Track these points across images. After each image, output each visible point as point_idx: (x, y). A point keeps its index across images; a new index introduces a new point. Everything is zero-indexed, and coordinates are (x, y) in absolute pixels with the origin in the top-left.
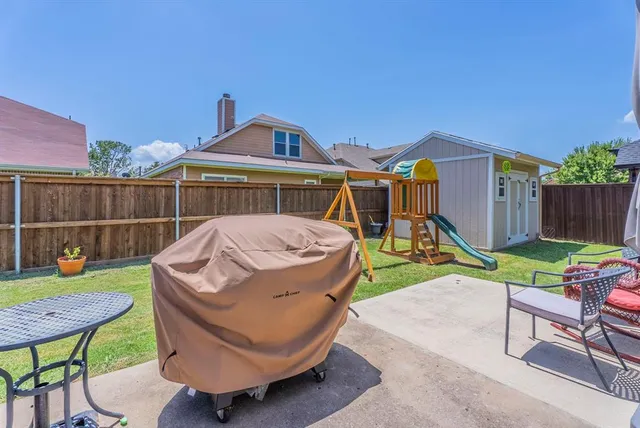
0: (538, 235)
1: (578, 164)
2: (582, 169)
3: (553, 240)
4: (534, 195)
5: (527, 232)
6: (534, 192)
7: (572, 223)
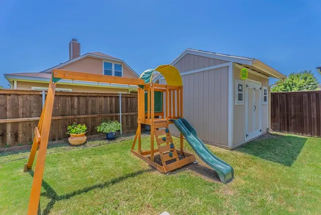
0: (268, 129)
1: (283, 84)
2: (286, 87)
3: (279, 133)
4: (265, 100)
5: (260, 128)
6: (265, 98)
7: (293, 120)
